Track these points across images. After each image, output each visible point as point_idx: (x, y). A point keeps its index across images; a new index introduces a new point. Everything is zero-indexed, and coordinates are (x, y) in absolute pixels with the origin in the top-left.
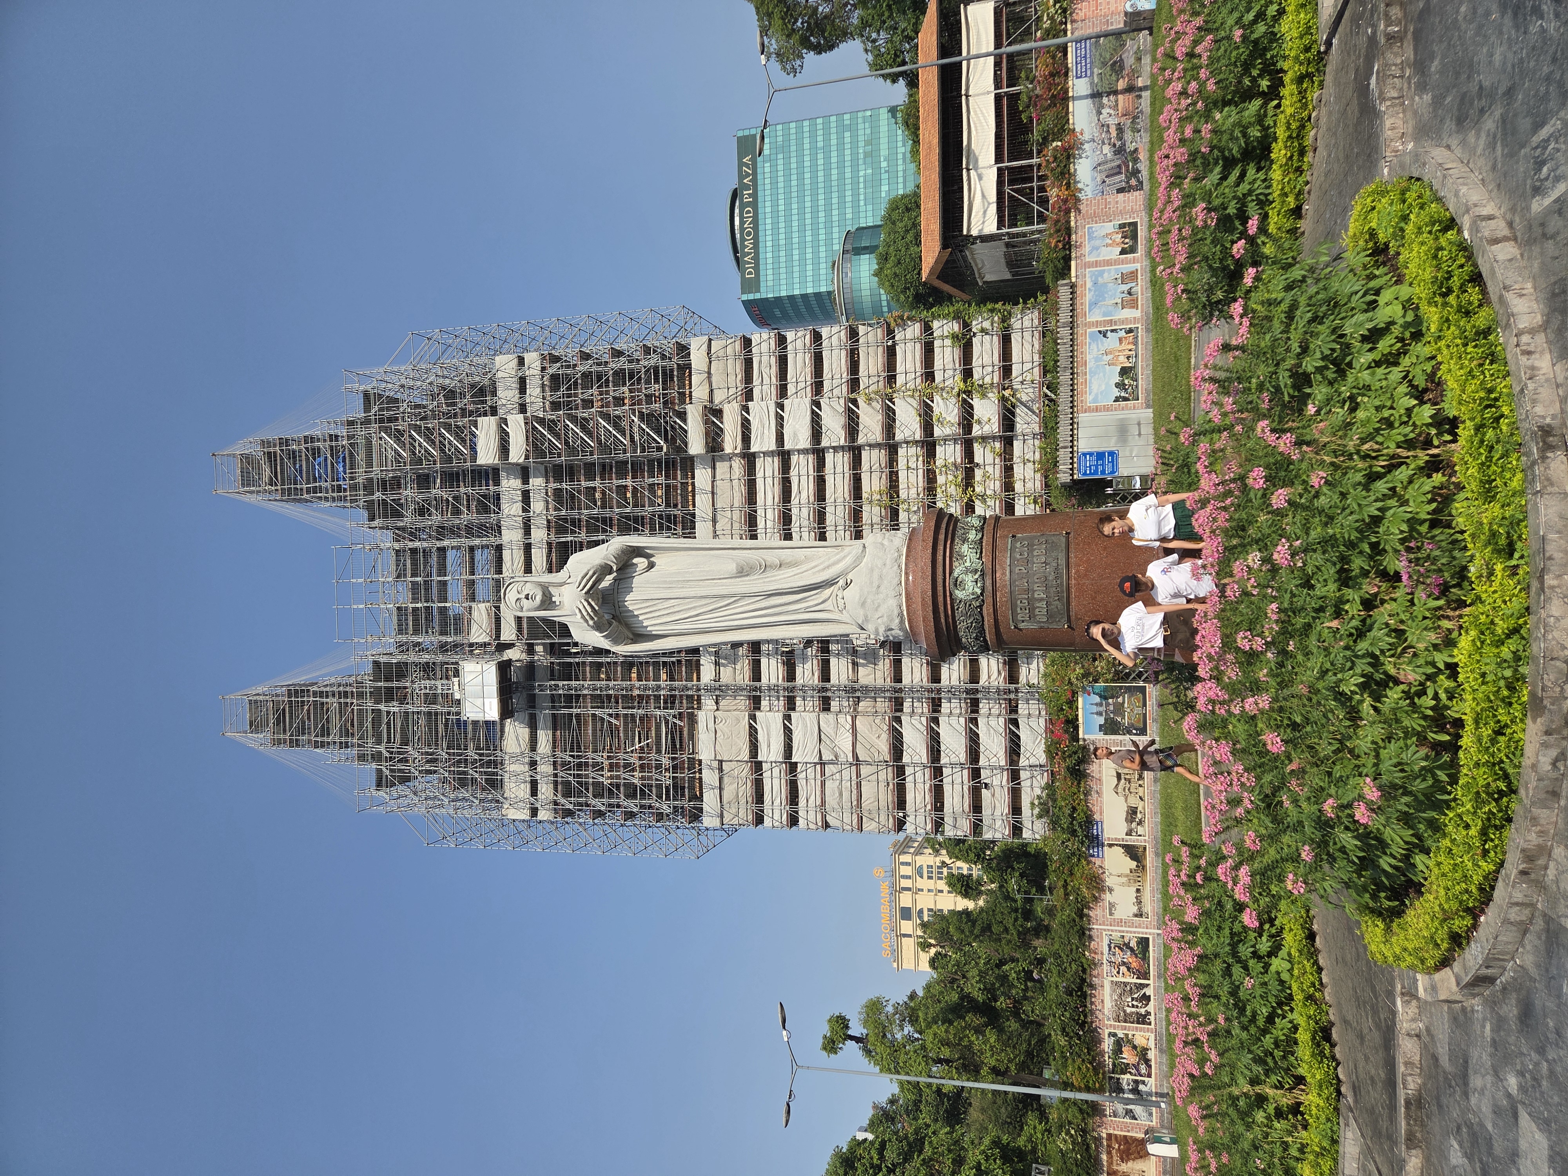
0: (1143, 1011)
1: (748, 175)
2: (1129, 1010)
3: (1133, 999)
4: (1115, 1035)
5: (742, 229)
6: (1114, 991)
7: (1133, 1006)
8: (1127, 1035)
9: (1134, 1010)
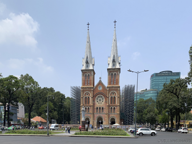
1: (173, 74)
5: (165, 73)
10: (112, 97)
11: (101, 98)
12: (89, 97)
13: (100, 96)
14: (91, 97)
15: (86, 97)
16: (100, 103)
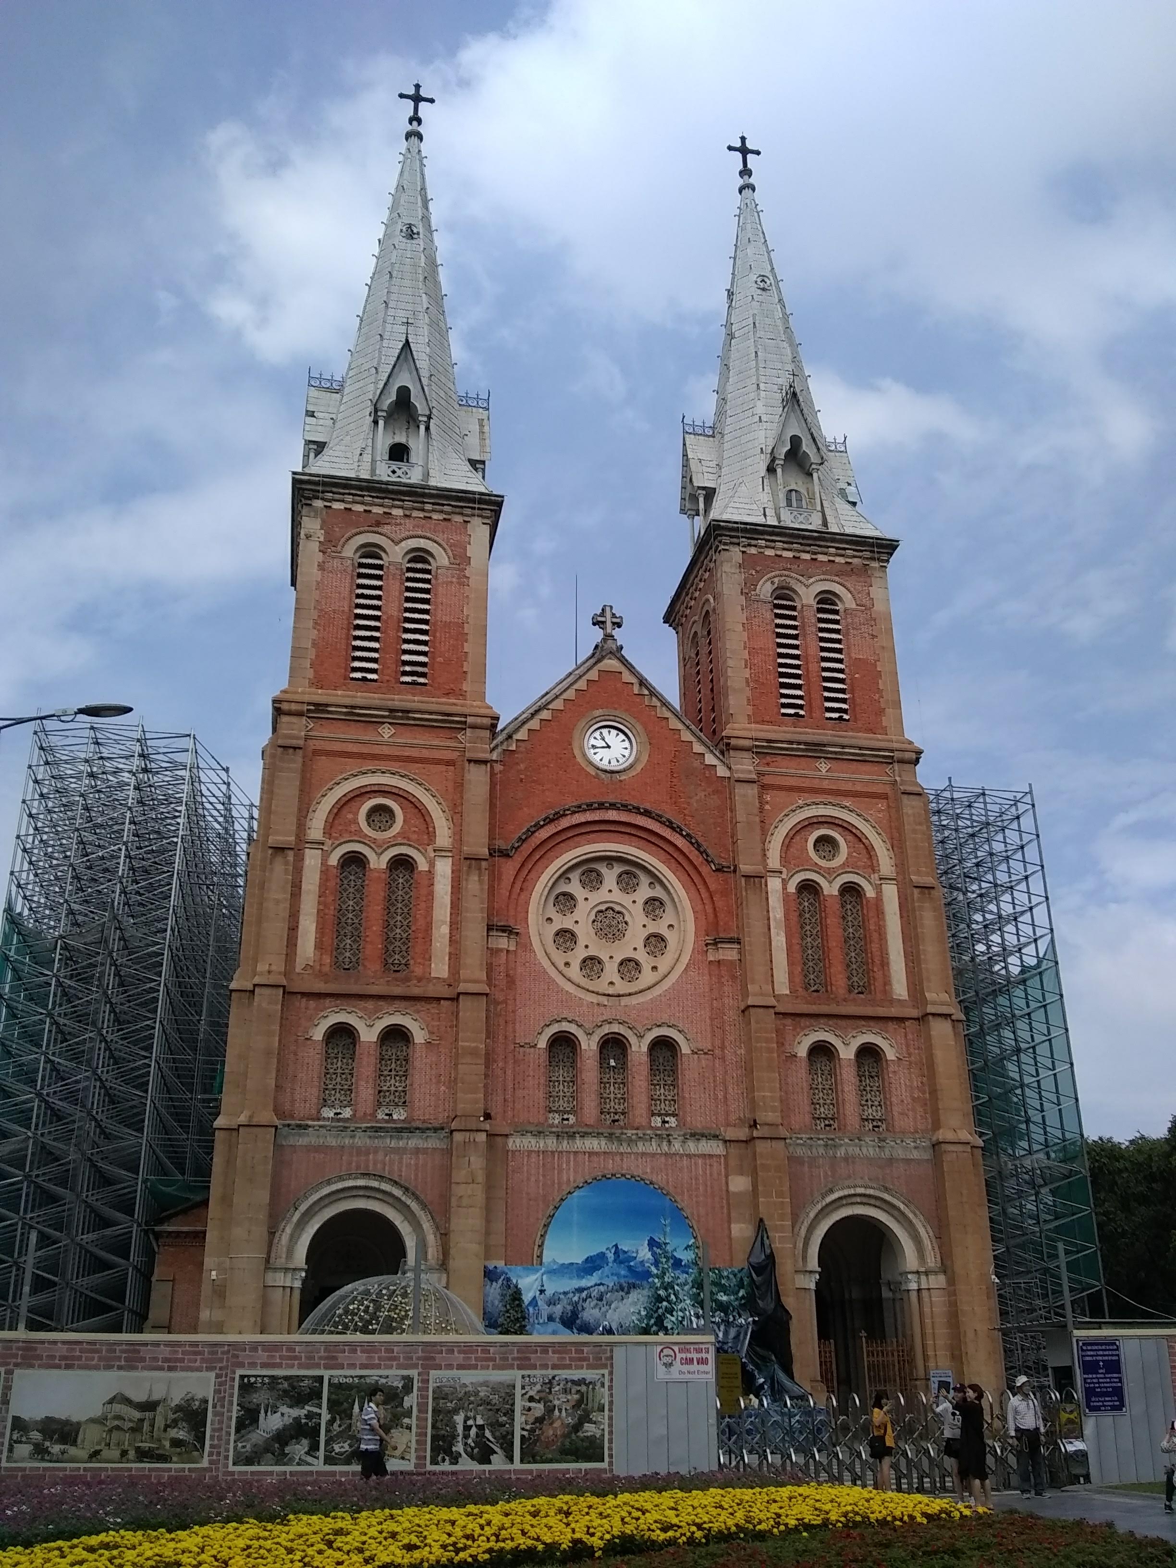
0: (459, 1447)
2: (459, 1419)
3: (481, 1428)
4: (408, 1387)
6: (494, 1391)
7: (467, 1428)
8: (409, 1414)
9: (460, 1429)
10: (808, 888)
11: (618, 896)
12: (402, 863)
13: (610, 860)
14: (444, 868)
15: (354, 861)
16: (611, 970)
